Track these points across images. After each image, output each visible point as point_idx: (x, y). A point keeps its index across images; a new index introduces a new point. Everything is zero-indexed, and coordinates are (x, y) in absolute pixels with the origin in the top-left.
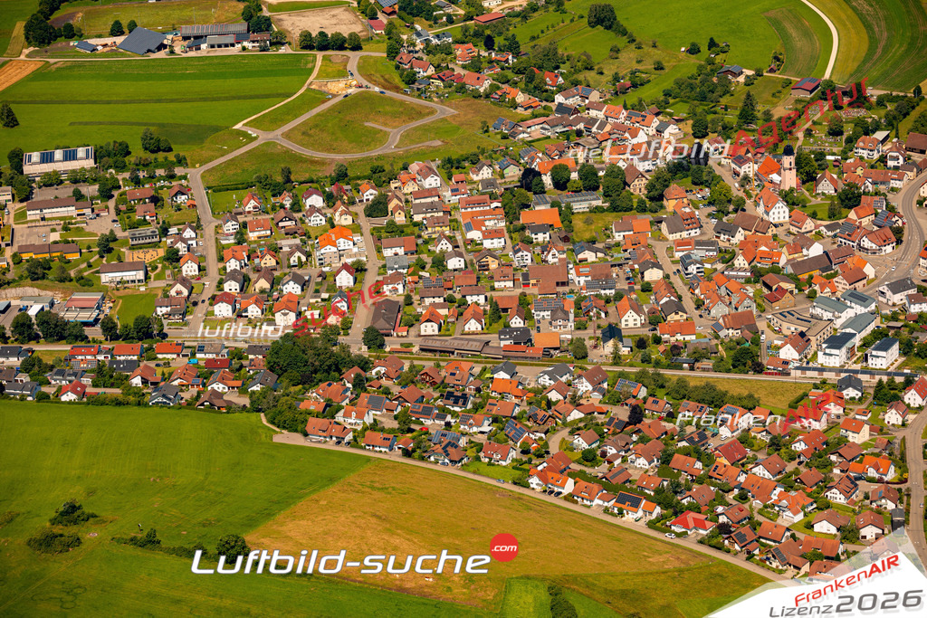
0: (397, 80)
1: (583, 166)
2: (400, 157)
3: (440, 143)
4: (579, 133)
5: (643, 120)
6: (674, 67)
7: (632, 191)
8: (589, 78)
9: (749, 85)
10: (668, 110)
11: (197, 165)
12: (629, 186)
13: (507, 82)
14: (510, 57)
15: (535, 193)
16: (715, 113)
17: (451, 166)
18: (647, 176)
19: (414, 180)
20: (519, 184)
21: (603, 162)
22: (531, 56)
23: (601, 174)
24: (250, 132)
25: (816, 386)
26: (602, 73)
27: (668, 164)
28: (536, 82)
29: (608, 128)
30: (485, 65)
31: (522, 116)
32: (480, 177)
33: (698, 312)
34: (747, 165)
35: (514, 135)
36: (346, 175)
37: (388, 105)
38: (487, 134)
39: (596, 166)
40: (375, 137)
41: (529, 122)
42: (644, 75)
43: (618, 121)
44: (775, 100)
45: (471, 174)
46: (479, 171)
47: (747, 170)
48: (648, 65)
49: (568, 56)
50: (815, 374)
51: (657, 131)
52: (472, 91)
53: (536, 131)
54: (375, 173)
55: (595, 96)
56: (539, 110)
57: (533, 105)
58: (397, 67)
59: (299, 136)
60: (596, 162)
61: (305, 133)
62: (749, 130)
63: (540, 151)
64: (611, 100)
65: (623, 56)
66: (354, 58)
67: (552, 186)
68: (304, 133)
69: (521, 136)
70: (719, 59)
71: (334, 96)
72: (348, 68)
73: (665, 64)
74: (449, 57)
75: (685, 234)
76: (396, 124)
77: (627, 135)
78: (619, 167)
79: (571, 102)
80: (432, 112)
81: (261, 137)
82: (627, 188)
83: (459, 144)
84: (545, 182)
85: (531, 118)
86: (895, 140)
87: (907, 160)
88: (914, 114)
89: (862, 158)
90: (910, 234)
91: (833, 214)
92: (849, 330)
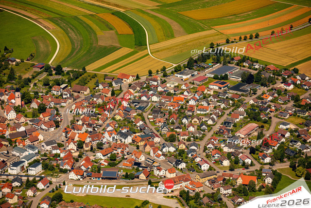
9: (17, 65)
25: (4, 182)
34: (4, 96)
50: (5, 177)
62: (11, 83)
70: (7, 55)
86: (69, 88)
87: (71, 95)
88: (80, 78)
89: (54, 94)
90: (64, 124)
91: (34, 115)
92: (23, 160)
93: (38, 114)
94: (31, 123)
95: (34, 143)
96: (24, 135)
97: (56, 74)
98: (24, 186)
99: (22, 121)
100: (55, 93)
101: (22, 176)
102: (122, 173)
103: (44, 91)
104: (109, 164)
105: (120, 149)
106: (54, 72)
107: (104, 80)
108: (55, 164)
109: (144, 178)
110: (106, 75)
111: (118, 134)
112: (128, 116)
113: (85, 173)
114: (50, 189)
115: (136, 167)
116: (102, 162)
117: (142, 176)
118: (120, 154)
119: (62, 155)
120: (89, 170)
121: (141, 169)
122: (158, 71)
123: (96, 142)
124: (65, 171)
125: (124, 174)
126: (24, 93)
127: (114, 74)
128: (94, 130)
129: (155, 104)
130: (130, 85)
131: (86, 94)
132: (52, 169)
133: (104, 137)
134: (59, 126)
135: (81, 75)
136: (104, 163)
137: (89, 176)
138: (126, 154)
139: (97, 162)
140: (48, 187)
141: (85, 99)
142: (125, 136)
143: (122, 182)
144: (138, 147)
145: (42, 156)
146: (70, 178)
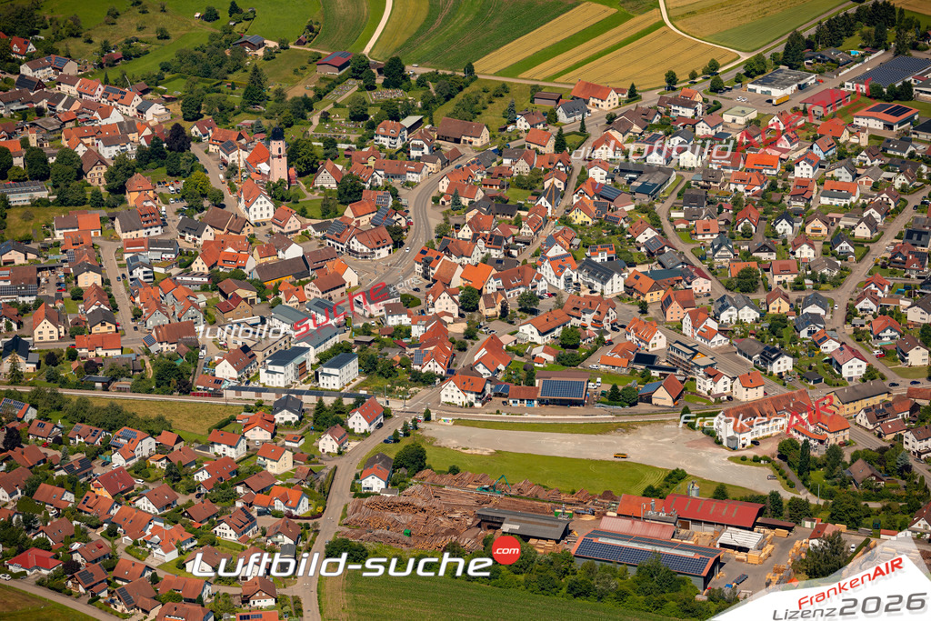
1: (34, 149)
4: (40, 112)
5: (122, 98)
6: (182, 36)
8: (71, 47)
9: (268, 59)
10: (160, 87)
12: (86, 176)
16: (219, 91)
18: (110, 164)
21: (60, 147)
23: (52, 160)
25: (248, 409)
26: (90, 42)
27: (139, 150)
29: (77, 105)
33: (133, 324)
34: (236, 153)
39: (49, 151)
42: (142, 45)
43: (93, 98)
44: (297, 77)
47: (236, 159)
48: (150, 34)
49: (50, 20)
50: (252, 395)
51: (138, 111)
55: (71, 68)
60: (51, 147)
62: (254, 113)
64: (92, 73)
65: (122, 21)
70: (239, 28)
73: (171, 33)
75: (142, 233)
77: (97, 115)
78: (76, 152)
79: (39, 74)
86: (428, 127)
87: (436, 150)
88: (460, 96)
89: (382, 147)
90: (416, 236)
91: (327, 211)
92: (302, 344)
93: (339, 207)
94: (319, 234)
95: (332, 293)
96: (301, 269)
97: (386, 85)
98: (310, 423)
99: (293, 229)
100: (387, 144)
101: (301, 393)
102: (598, 386)
103: (353, 137)
104: (559, 359)
105: (590, 312)
106: (380, 80)
107: (532, 101)
108: (398, 359)
109: (668, 401)
110: (535, 89)
111: (581, 269)
112: (609, 213)
113: (488, 386)
114: (387, 432)
115: (640, 368)
116: (538, 352)
117: (662, 397)
118: (590, 327)
119: (417, 331)
120: (500, 376)
121: (656, 373)
122: (693, 76)
123: (516, 291)
124: (428, 380)
125: (607, 388)
126: (296, 144)
127: (560, 84)
128: (508, 254)
129: (688, 176)
130: (611, 119)
131: (479, 144)
132: (389, 372)
133: (539, 278)
134: (402, 244)
135: (461, 89)
136: (544, 356)
137: (500, 395)
138: (608, 328)
139: (521, 351)
140: (380, 425)
141: (478, 162)
142: (604, 273)
143: (603, 415)
144: (644, 309)
145: (357, 332)
146: (444, 399)
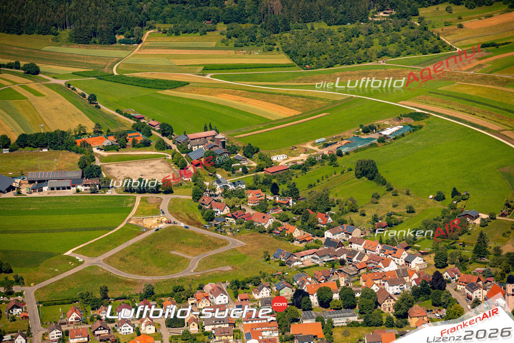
0: (199, 218)
1: (344, 288)
2: (198, 280)
3: (230, 268)
4: (342, 262)
5: (395, 253)
6: (423, 210)
7: (382, 310)
8: (353, 219)
9: (483, 226)
10: (416, 245)
11: (32, 284)
12: (380, 306)
13: (288, 220)
14: (291, 201)
15: (304, 310)
16: (454, 248)
17: (238, 287)
18: (396, 298)
19: (207, 297)
20: (291, 302)
21: (360, 286)
22: (308, 200)
23: (358, 295)
24: (77, 258)
26: (364, 215)
27: (412, 289)
28: (310, 220)
29: (366, 259)
30: (270, 207)
31: (297, 248)
32: (260, 296)
34: (478, 291)
35: (290, 263)
36: (153, 293)
37: (190, 237)
38: (268, 262)
39: (354, 289)
40: (178, 263)
41: (303, 253)
42: (398, 217)
43: (375, 253)
44: (505, 239)
45: (253, 294)
46: (260, 291)
47: (478, 295)
48: (402, 209)
49: (337, 201)
51: (406, 262)
52: (259, 227)
53: (308, 260)
54: (176, 291)
55: (357, 233)
56: (312, 243)
57: (307, 239)
58: (200, 208)
59: (118, 262)
60: (354, 286)
61: (123, 259)
62: (482, 263)
63: (309, 277)
64: (369, 236)
65: (383, 201)
66: (166, 199)
67: (318, 305)
68: (121, 259)
69: (296, 264)
70: (460, 205)
71: (148, 230)
72: (161, 208)
73: (416, 209)
74: (242, 200)
76: (197, 252)
77: (380, 264)
78: (372, 290)
79: (338, 237)
80: (225, 243)
81: (87, 261)
82: (379, 307)
83: (245, 270)
84: (312, 300)
85: (304, 250)
